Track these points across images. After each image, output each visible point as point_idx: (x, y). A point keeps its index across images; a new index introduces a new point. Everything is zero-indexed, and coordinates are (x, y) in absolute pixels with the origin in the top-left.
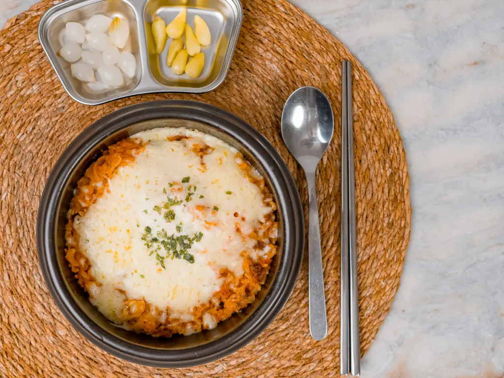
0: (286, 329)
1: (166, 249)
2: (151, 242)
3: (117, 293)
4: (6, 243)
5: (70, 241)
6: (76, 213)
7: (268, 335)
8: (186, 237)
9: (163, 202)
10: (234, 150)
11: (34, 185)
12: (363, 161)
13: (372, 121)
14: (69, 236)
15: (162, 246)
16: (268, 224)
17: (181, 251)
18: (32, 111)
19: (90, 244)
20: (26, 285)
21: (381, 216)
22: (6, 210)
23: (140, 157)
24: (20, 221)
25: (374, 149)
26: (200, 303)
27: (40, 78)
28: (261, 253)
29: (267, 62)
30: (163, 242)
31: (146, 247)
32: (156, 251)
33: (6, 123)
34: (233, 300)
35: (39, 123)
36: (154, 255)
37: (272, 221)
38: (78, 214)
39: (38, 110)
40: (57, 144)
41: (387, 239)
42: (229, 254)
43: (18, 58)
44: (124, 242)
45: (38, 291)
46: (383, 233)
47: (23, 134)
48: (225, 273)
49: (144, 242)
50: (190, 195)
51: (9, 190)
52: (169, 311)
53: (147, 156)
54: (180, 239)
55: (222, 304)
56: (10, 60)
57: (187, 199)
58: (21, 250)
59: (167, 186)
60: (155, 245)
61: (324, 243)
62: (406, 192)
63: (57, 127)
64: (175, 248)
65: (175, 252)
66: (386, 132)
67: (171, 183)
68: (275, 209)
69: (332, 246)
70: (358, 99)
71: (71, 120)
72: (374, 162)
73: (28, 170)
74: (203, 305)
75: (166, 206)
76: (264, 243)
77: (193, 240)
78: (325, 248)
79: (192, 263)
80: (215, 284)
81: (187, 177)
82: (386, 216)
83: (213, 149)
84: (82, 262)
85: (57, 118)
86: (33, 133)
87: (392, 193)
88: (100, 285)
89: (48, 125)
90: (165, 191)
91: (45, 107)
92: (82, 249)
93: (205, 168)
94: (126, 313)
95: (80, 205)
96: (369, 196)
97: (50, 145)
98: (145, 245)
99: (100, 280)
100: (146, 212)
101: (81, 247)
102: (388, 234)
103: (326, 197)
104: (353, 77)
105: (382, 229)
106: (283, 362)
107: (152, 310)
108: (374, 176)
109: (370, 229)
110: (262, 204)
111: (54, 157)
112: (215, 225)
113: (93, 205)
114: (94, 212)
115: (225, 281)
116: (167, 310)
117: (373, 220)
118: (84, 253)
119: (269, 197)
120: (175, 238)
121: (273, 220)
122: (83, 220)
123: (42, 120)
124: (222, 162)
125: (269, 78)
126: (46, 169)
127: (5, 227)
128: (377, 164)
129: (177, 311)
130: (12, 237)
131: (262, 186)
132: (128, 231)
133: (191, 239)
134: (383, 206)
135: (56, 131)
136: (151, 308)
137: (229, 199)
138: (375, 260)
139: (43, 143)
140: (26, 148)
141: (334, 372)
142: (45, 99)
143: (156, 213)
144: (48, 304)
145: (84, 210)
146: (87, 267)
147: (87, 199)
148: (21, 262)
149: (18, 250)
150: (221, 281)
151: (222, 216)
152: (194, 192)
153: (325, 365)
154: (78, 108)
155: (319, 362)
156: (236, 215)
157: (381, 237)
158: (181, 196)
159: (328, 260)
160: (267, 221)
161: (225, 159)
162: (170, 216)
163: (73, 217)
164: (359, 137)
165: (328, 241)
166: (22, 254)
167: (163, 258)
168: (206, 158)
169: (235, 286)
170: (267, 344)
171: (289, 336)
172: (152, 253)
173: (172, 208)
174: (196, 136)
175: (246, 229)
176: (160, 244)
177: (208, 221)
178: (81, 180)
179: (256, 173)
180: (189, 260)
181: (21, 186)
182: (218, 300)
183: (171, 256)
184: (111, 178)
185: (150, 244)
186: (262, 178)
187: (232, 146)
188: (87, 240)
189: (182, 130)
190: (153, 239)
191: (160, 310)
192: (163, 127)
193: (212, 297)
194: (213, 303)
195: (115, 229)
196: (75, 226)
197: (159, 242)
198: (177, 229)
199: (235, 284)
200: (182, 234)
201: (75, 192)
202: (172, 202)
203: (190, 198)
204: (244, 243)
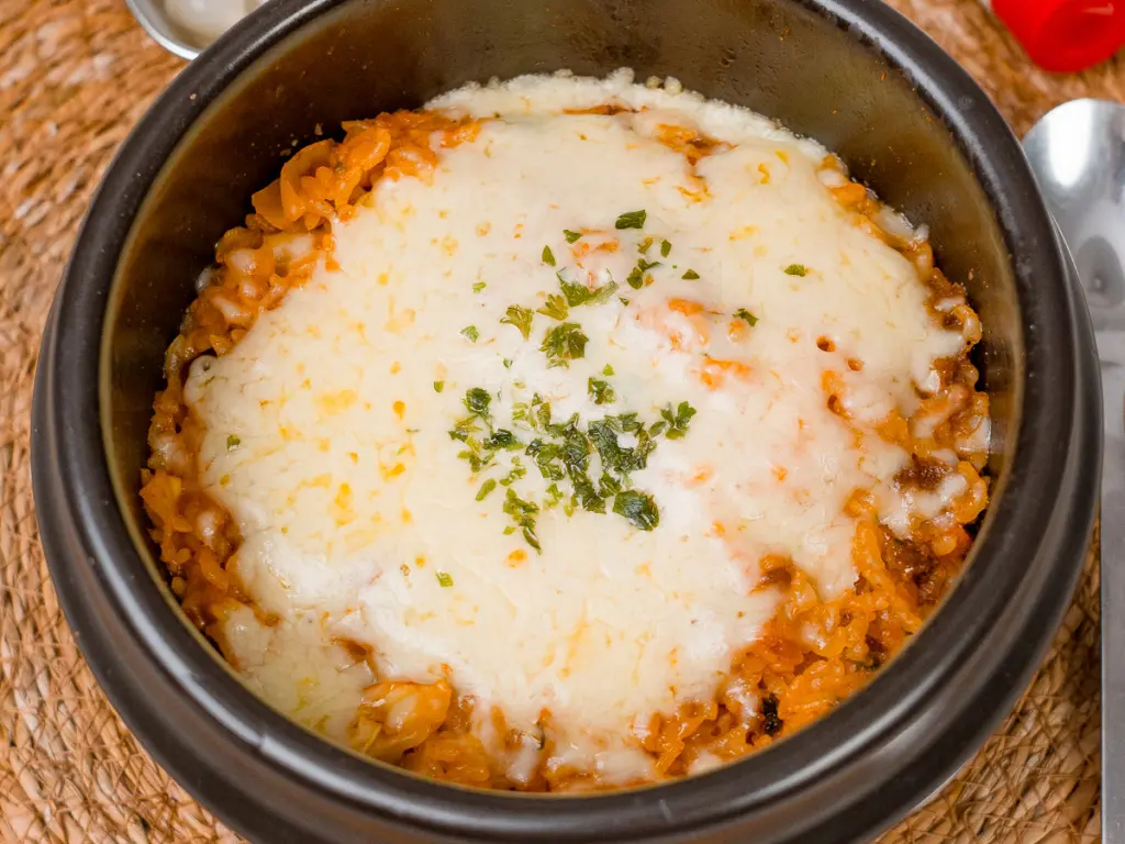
1: (545, 475)
2: (488, 446)
3: (342, 658)
5: (166, 448)
6: (203, 348)
8: (629, 422)
9: (542, 294)
10: (812, 150)
14: (161, 432)
15: (530, 464)
16: (956, 394)
17: (606, 479)
18: (81, 133)
19: (241, 453)
23: (461, 157)
26: (683, 695)
28: (928, 504)
30: (535, 448)
31: (466, 465)
32: (505, 482)
34: (816, 683)
36: (499, 496)
37: (966, 387)
38: (211, 352)
39: (105, 129)
42: (800, 497)
44: (379, 447)
45: (25, 756)
47: (41, 202)
48: (780, 574)
49: (461, 446)
50: (644, 266)
52: (548, 733)
53: (487, 153)
54: (604, 433)
55: (769, 707)
57: (636, 280)
59: (556, 241)
60: (503, 456)
64: (584, 468)
65: (583, 487)
67: (572, 229)
68: (977, 338)
74: (692, 709)
75: (553, 308)
76: (935, 462)
77: (656, 428)
79: (647, 528)
80: (740, 615)
81: (635, 210)
83: (731, 147)
84: (208, 528)
86: (74, 202)
88: (272, 621)
90: (548, 257)
92: (210, 479)
93: (706, 190)
94: (369, 732)
95: (220, 317)
98: (462, 456)
99: (271, 600)
100: (472, 333)
101: (208, 467)
107: (480, 724)
110: (922, 314)
112: (743, 370)
113: (274, 314)
114: (273, 335)
115: (781, 608)
116: (540, 724)
118: (217, 491)
119: (953, 294)
120: (583, 427)
121: (972, 384)
122: (227, 366)
124: (768, 175)
129: (583, 732)
131: (925, 259)
132: (399, 407)
133: (646, 428)
136: (475, 717)
137: (795, 288)
140: (45, 249)
142: (133, 97)
143: (513, 331)
144: (60, 805)
145: (234, 332)
146: (223, 547)
147: (248, 290)
150: (767, 602)
151: (766, 343)
152: (661, 259)
156: (824, 345)
158: (610, 270)
160: (945, 383)
161: (777, 169)
162: (565, 344)
163: (185, 371)
167: (529, 509)
168: (706, 165)
169: (824, 632)
172: (489, 487)
173: (579, 315)
174: (669, 102)
175: (865, 404)
176: (520, 453)
177: (714, 355)
178: (231, 235)
179: (898, 223)
180: (638, 516)
181: (11, 373)
182: (753, 691)
183: (565, 502)
184: (345, 218)
185: (483, 454)
186: (921, 235)
187: (807, 136)
188: (234, 441)
189: (619, 87)
190: (493, 436)
191: (511, 725)
192: (550, 72)
193: (726, 669)
194: (730, 706)
195: (348, 398)
196: (193, 392)
197: (520, 446)
198: (590, 390)
199: (822, 621)
200: (613, 410)
201: (202, 282)
202: (578, 295)
203: (644, 278)
204: (859, 454)
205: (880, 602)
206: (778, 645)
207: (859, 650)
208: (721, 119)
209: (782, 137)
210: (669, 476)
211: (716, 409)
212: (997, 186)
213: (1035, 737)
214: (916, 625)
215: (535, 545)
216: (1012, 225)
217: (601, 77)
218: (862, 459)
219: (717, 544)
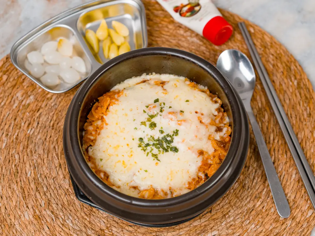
0: (261, 204)
1: (157, 149)
2: (145, 147)
3: (133, 190)
4: (39, 205)
5: (90, 165)
6: (89, 145)
7: (250, 212)
8: (168, 135)
9: (146, 118)
10: (182, 78)
11: (49, 160)
12: (275, 81)
13: (273, 55)
15: (154, 148)
16: (221, 114)
17: (167, 146)
18: (34, 113)
19: (103, 161)
20: (62, 229)
21: (301, 112)
22: (33, 183)
23: (122, 98)
24: (46, 187)
25: (280, 71)
26: (192, 177)
27: (33, 90)
28: (222, 134)
29: (189, 38)
30: (154, 145)
31: (143, 151)
32: (150, 152)
33: (17, 126)
35: (41, 119)
36: (150, 154)
37: (222, 112)
38: (91, 146)
39: (38, 111)
40: (58, 129)
41: (310, 125)
42: (200, 139)
43: (14, 83)
44: (127, 153)
45: (73, 231)
46: (305, 121)
48: (201, 153)
49: (141, 148)
50: (162, 108)
51: (32, 168)
52: (172, 191)
53: (126, 96)
54: (165, 138)
55: (206, 176)
56: (9, 85)
57: (161, 111)
58: (52, 206)
59: (145, 108)
60: (149, 148)
61: (268, 139)
62: (311, 91)
63: (55, 118)
64: (163, 145)
65: (164, 149)
66: (285, 59)
67: (147, 106)
68: (221, 103)
69: (274, 140)
70: (258, 44)
71: (64, 111)
72: (283, 80)
73: (42, 151)
74: (194, 179)
75: (149, 120)
76: (221, 127)
77: (173, 135)
78: (269, 142)
79: (177, 152)
80: (197, 161)
81: (156, 99)
82: (303, 110)
83: (168, 82)
84: (102, 175)
85: (53, 113)
86: (38, 127)
87: (303, 95)
88: (119, 187)
89: (48, 118)
90: (144, 112)
91: (42, 108)
92: (99, 167)
93: (167, 91)
95: (90, 139)
96: (287, 101)
97: (53, 131)
98: (142, 150)
99: (118, 184)
100: (136, 128)
101: (98, 165)
102: (309, 121)
103: (258, 110)
104: (249, 32)
105: (305, 119)
106: (267, 227)
107: (160, 193)
108: (286, 88)
109: (296, 122)
110: (211, 102)
111: (58, 137)
112: (185, 121)
113: (100, 136)
114: (101, 139)
115: (203, 159)
116: (170, 190)
117: (296, 116)
118: (101, 169)
119: (215, 97)
120: (160, 139)
121: (223, 111)
122: (95, 147)
123: (43, 117)
125: (193, 48)
126: (54, 147)
127: (35, 195)
128: (286, 80)
129: (177, 189)
130: (43, 199)
131: (208, 92)
132: (128, 145)
133: (171, 136)
134: (300, 105)
135: (55, 121)
137: (188, 104)
138: (307, 141)
139: (47, 131)
140: (36, 138)
141: (306, 223)
143: (143, 126)
145: (94, 141)
146: (106, 178)
147: (94, 133)
148: (54, 215)
149: (50, 207)
151: (187, 115)
152: (164, 106)
153: (298, 220)
154: (66, 102)
155: (293, 219)
156: (196, 112)
157: (306, 125)
158: (156, 111)
159: (274, 150)
160: (218, 112)
161: (178, 84)
162: (153, 125)
163: (87, 150)
164: (267, 66)
165: (269, 138)
166: (53, 209)
167: (157, 155)
168: (165, 87)
169: (211, 160)
170: (251, 218)
171: (265, 208)
172: (148, 153)
173: (154, 120)
174: (154, 77)
175: (206, 120)
176: (151, 146)
177: (179, 120)
178: (86, 124)
179: (202, 87)
180: (175, 150)
181: (40, 163)
182: (203, 173)
183: (162, 152)
184: (106, 115)
185: (145, 148)
186: (206, 88)
187: (181, 76)
188: (101, 160)
189: (144, 77)
190: (146, 145)
191: (165, 191)
192: (131, 78)
193: (197, 171)
194: (200, 177)
195: (118, 146)
196: (90, 153)
197: (151, 145)
198: (160, 132)
199: (210, 159)
200: (164, 134)
201: (84, 134)
202: (152, 117)
203: (162, 110)
204: (208, 129)
205: (219, 152)
206: (205, 164)
207: (218, 161)
208: (164, 77)
209: (176, 77)
210: (178, 142)
211: (182, 129)
212: (217, 78)
213: (253, 170)
214: (226, 154)
215: (159, 160)
216: (222, 85)
217: (140, 75)
218: (209, 130)
219: (189, 151)
